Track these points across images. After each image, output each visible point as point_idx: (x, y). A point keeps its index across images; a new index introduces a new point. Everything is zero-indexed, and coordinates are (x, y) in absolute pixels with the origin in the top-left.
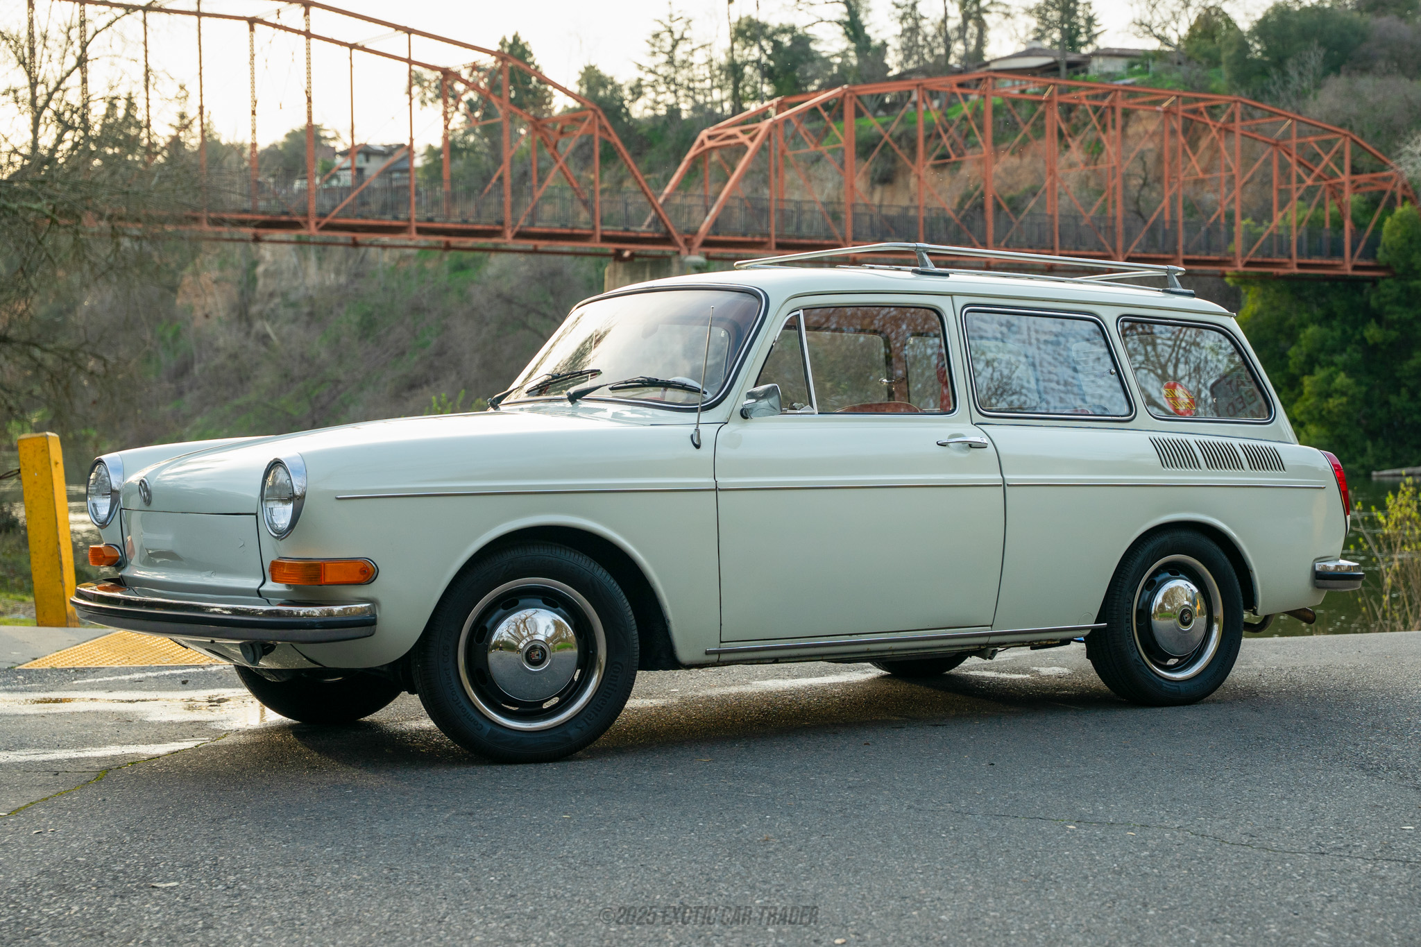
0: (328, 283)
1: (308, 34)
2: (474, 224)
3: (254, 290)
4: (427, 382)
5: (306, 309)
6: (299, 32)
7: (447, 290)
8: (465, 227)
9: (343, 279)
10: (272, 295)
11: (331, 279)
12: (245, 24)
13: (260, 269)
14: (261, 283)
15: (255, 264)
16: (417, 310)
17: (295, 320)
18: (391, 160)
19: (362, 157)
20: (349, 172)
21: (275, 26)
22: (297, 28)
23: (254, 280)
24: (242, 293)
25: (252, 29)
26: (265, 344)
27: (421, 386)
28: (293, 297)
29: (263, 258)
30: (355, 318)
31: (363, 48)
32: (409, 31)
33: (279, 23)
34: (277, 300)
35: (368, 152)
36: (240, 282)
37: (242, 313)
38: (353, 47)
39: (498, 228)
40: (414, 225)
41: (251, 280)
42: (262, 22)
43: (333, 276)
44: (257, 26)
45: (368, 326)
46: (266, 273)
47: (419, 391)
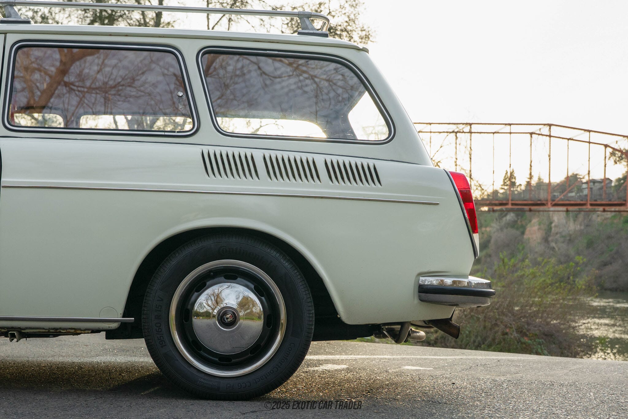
0: (577, 229)
1: (550, 136)
2: (614, 201)
3: (551, 232)
4: (611, 264)
5: (568, 238)
6: (547, 136)
7: (622, 230)
8: (610, 202)
9: (582, 227)
10: (557, 234)
11: (578, 227)
12: (529, 135)
13: (553, 225)
14: (553, 229)
15: (551, 223)
16: (609, 237)
17: (563, 242)
18: (603, 184)
19: (592, 184)
20: (587, 189)
21: (539, 134)
22: (546, 134)
23: (551, 228)
24: (546, 233)
25: (531, 137)
26: (553, 251)
27: (608, 265)
28: (564, 234)
29: (554, 221)
30: (585, 241)
31: (572, 139)
32: (589, 131)
33: (540, 133)
34: (558, 235)
35: (594, 182)
36: (545, 230)
37: (546, 240)
38: (568, 139)
39: (624, 202)
40: (589, 202)
41: (550, 229)
42: (535, 133)
43: (578, 226)
44: (533, 135)
45: (590, 244)
46: (555, 226)
47: (607, 266)
